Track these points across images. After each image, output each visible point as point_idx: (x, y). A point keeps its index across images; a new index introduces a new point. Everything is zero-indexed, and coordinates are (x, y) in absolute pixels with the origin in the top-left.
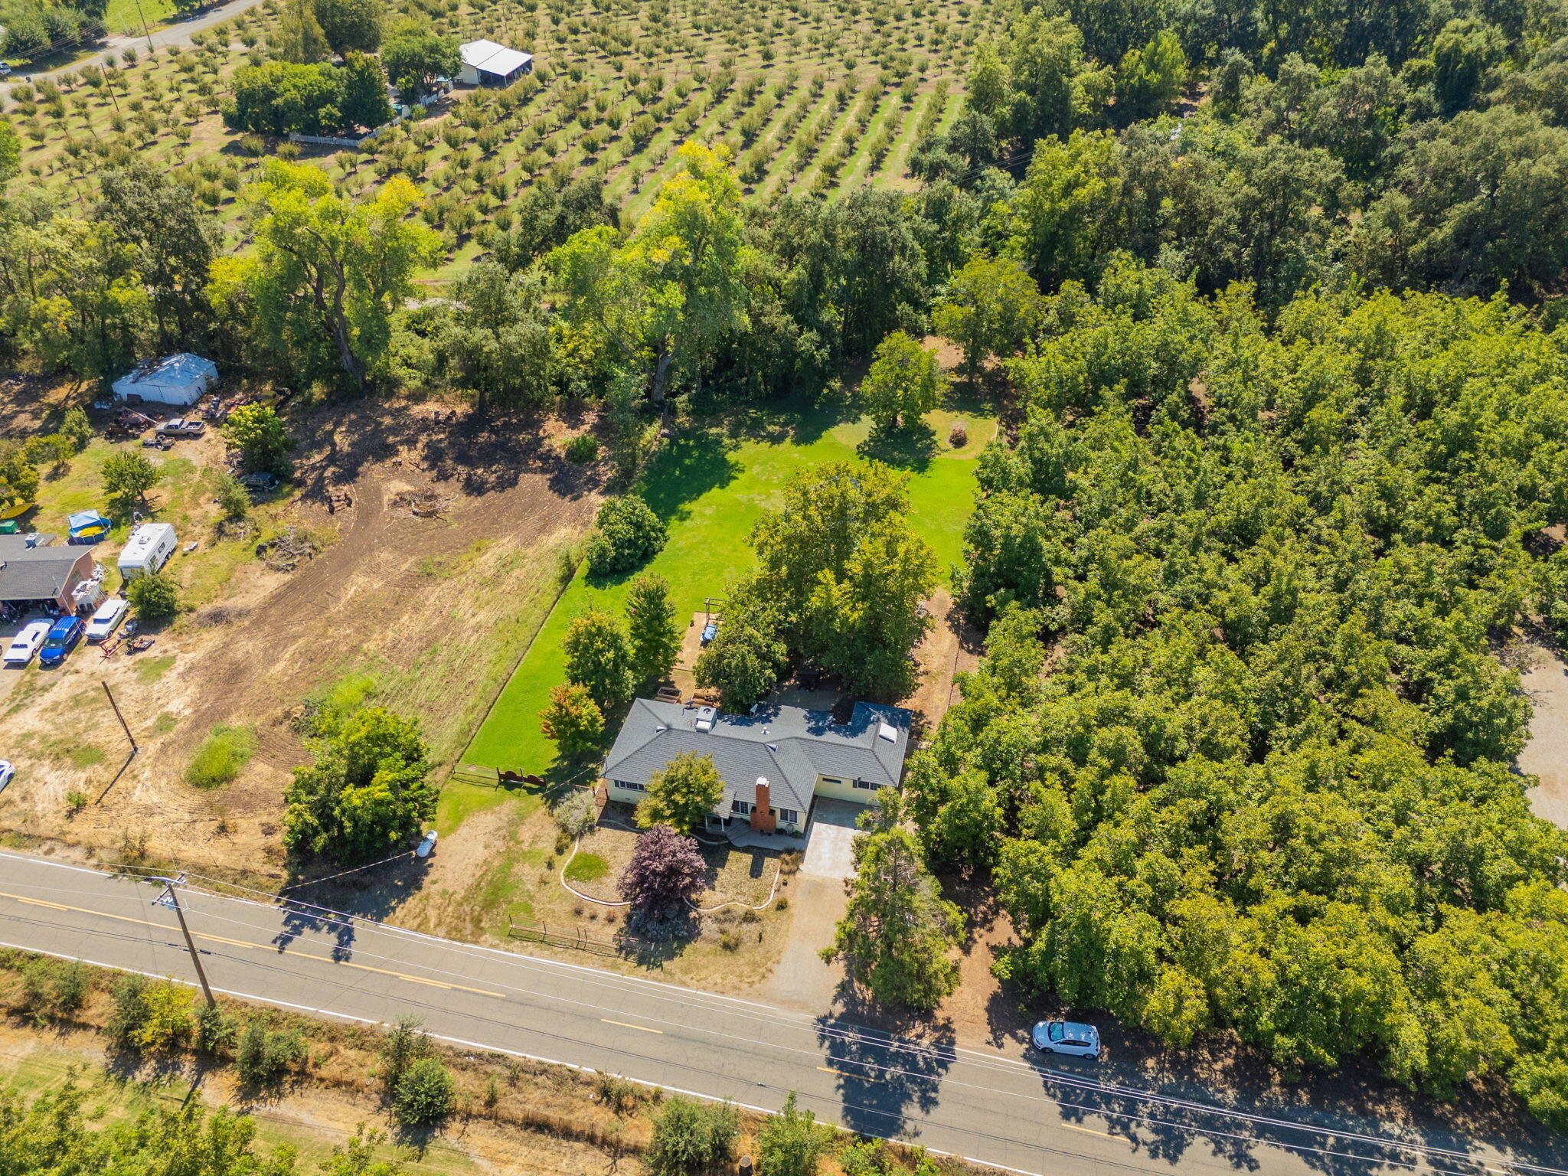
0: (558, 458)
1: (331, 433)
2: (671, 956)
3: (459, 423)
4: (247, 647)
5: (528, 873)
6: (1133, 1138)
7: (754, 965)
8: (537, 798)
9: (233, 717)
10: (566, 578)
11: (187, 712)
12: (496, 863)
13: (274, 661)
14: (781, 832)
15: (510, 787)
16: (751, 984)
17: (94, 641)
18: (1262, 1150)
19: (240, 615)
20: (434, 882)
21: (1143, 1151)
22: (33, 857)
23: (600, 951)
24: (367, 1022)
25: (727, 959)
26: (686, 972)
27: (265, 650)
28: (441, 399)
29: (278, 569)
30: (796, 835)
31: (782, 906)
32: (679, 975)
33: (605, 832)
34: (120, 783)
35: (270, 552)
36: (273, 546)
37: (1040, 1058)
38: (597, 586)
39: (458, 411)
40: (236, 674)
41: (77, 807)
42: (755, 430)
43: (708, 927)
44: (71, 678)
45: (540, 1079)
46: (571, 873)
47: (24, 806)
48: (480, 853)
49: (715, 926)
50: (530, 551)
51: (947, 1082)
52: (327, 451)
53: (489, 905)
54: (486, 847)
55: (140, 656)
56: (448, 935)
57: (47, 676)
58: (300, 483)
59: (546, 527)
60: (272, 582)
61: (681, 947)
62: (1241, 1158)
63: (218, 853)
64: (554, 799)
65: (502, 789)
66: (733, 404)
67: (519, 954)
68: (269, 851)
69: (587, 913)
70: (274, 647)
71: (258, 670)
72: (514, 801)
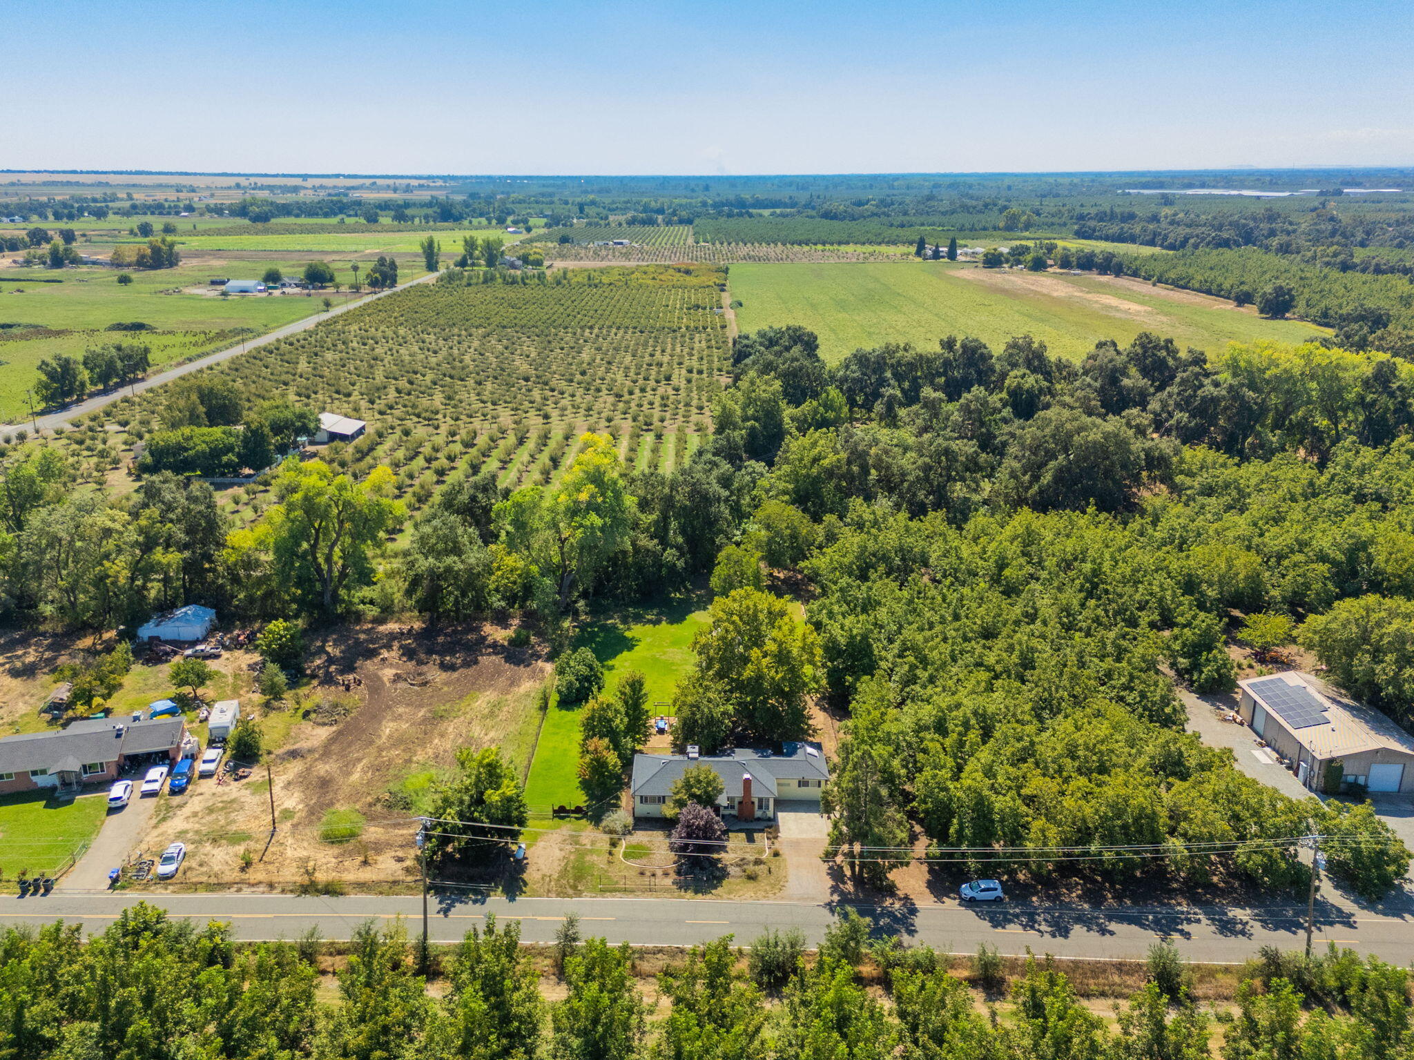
0: (502, 646)
1: (323, 647)
2: (715, 888)
3: (418, 633)
4: (323, 769)
5: (598, 859)
6: (1039, 931)
7: (773, 886)
8: (584, 821)
9: (338, 805)
10: (544, 708)
11: (301, 806)
12: (572, 857)
13: (349, 774)
14: (759, 819)
15: (562, 818)
16: (774, 893)
17: (205, 775)
18: (1113, 926)
19: (310, 751)
21: (1047, 936)
22: (230, 894)
23: (667, 890)
25: (751, 884)
26: (730, 893)
27: (340, 768)
28: (399, 620)
29: (324, 724)
30: (769, 819)
31: (776, 855)
32: (725, 896)
33: (639, 833)
34: (271, 849)
35: (313, 716)
36: (315, 711)
37: (971, 903)
38: (568, 710)
39: (415, 627)
40: (325, 783)
41: (247, 865)
42: (638, 619)
43: (733, 870)
44: (196, 799)
45: (659, 956)
46: (627, 855)
47: (204, 869)
48: (558, 854)
49: (738, 869)
50: (509, 697)
51: (918, 921)
52: (324, 657)
53: (579, 878)
54: (561, 850)
55: (244, 781)
56: (558, 895)
57: (177, 800)
58: (313, 676)
59: (513, 682)
60: (323, 733)
61: (720, 882)
62: (1103, 931)
63: (366, 875)
64: (596, 819)
65: (556, 820)
66: (616, 606)
67: (614, 899)
68: (407, 869)
69: (648, 874)
70: (346, 766)
71: (341, 780)
72: (569, 825)
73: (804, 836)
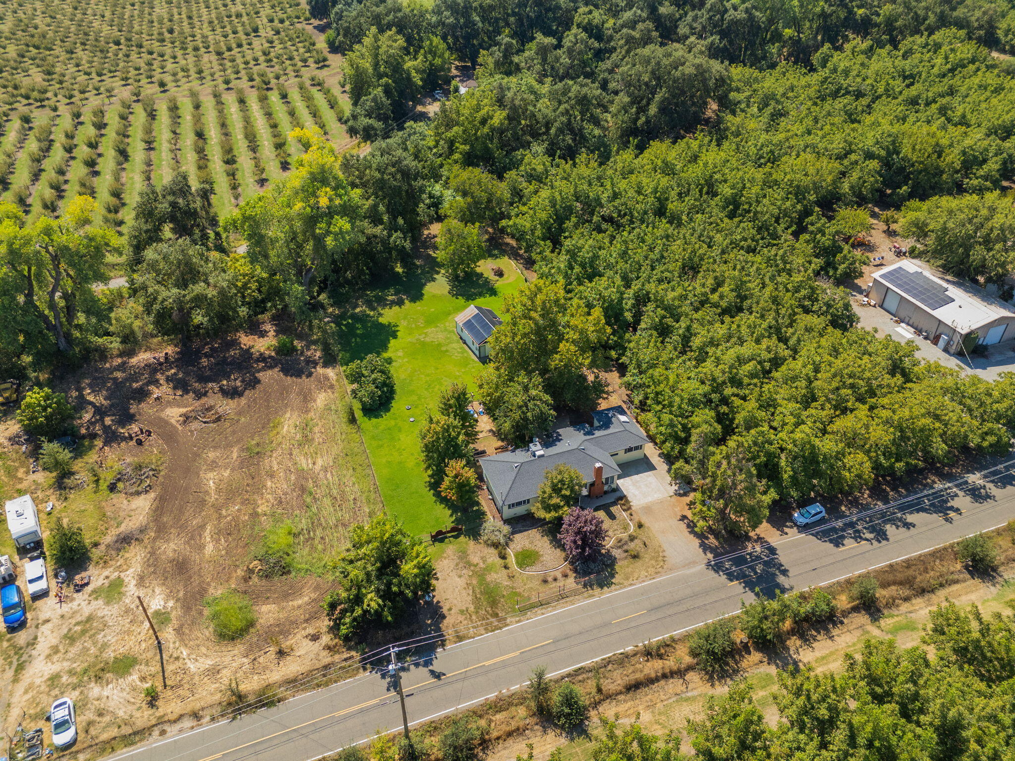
0: (270, 357)
1: (81, 397)
2: (613, 576)
3: (177, 360)
4: (171, 547)
5: (498, 577)
6: (867, 540)
7: (655, 558)
8: (462, 538)
9: (211, 590)
10: (353, 420)
11: (171, 604)
12: (474, 582)
13: (201, 547)
14: (605, 492)
15: (442, 541)
16: (662, 567)
17: (38, 596)
18: (910, 518)
19: (143, 530)
20: (450, 609)
21: (875, 542)
22: (155, 742)
23: (575, 593)
24: (492, 696)
25: (639, 563)
26: (627, 579)
27: (188, 543)
28: (149, 349)
29: (138, 493)
30: (614, 490)
31: (640, 526)
32: (625, 582)
33: (518, 537)
34: (169, 668)
35: (120, 485)
36: (119, 480)
37: (804, 528)
38: (376, 417)
39: (170, 352)
40: (181, 567)
41: (153, 699)
42: (382, 301)
43: (616, 553)
44: (45, 629)
45: (610, 667)
46: (521, 565)
47: (107, 719)
48: (461, 582)
49: (619, 551)
50: (311, 414)
51: (783, 558)
52: (91, 410)
53: (494, 603)
54: (460, 576)
55: (89, 589)
56: (487, 630)
57: (22, 637)
58: (93, 436)
59: (307, 397)
60: (143, 505)
61: (613, 569)
62: (908, 526)
63: (292, 668)
64: (474, 533)
65: (437, 544)
66: (354, 291)
67: (537, 617)
68: (328, 648)
69: (550, 579)
70: (192, 538)
71: (196, 558)
72: (451, 546)
73: (650, 499)
